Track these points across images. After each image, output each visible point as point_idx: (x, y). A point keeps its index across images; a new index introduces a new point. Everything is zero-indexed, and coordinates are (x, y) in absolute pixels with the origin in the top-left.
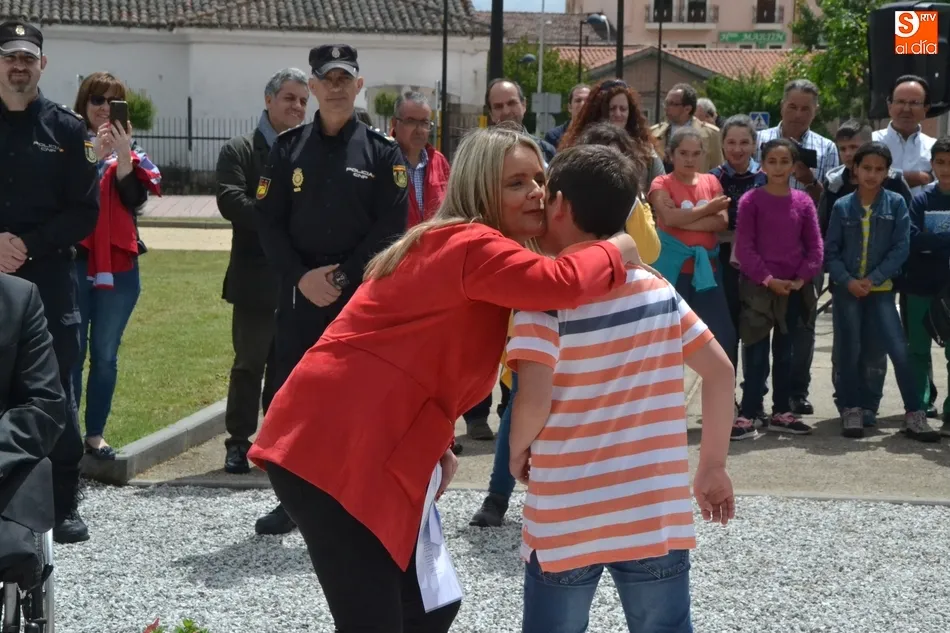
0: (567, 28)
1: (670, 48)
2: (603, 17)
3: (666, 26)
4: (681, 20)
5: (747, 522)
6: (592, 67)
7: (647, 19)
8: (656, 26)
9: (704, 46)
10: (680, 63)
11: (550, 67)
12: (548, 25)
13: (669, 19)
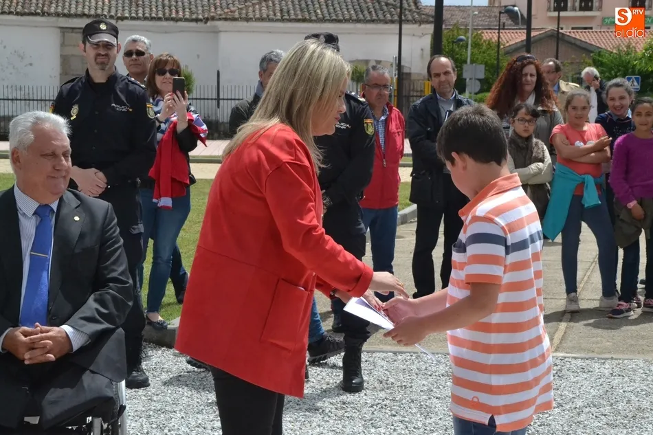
0: (490, 17)
1: (566, 30)
2: (516, 8)
3: (563, 14)
4: (574, 9)
5: (626, 379)
6: (507, 45)
7: (549, 10)
8: (556, 14)
9: (591, 28)
10: (573, 41)
11: (476, 45)
12: (475, 15)
13: (565, 9)
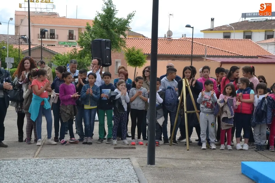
0: (16, 39)
1: (45, 46)
2: (26, 37)
3: (43, 39)
4: (48, 38)
6: (23, 50)
7: (38, 38)
8: (41, 39)
9: (55, 45)
10: (48, 50)
11: (11, 50)
12: (10, 38)
13: (45, 38)
